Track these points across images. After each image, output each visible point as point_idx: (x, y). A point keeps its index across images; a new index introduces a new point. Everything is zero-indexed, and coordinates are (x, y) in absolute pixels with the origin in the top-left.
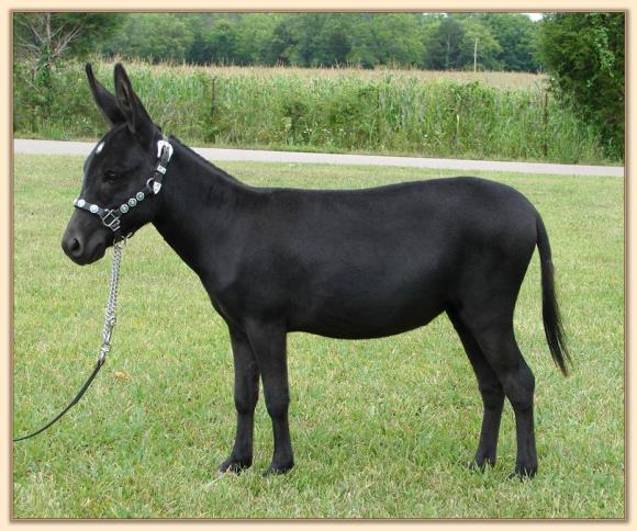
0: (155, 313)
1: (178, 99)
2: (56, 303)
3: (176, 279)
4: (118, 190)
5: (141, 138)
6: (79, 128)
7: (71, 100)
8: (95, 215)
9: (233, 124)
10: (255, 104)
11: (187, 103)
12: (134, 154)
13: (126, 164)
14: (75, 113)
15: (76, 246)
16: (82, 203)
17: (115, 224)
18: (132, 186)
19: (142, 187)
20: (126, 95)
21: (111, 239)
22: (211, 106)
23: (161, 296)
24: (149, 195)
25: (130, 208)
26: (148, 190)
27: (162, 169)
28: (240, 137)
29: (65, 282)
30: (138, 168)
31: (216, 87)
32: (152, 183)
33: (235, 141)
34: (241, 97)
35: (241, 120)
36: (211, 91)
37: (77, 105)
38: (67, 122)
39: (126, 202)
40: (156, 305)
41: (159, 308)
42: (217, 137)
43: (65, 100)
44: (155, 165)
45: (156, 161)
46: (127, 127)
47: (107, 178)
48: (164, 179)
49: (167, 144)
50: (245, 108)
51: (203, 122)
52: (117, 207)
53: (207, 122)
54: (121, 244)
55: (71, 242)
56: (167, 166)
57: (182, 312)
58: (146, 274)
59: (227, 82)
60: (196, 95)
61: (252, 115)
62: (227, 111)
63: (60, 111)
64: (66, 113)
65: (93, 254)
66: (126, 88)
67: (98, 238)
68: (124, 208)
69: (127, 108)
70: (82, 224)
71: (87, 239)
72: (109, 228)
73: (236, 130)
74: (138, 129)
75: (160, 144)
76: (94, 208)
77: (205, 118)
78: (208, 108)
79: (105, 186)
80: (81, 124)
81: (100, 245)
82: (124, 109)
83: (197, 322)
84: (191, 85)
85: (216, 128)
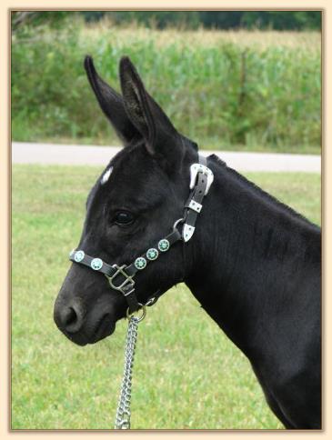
0: (169, 405)
1: (191, 82)
2: (26, 389)
3: (197, 352)
4: (130, 237)
5: (164, 162)
6: (51, 124)
7: (38, 84)
8: (99, 273)
9: (271, 117)
10: (304, 88)
11: (205, 88)
12: (154, 185)
13: (140, 199)
14: (45, 102)
15: (73, 317)
16: (80, 256)
17: (127, 286)
18: (151, 231)
19: (167, 232)
20: (138, 102)
21: (123, 308)
22: (239, 90)
23: (179, 380)
24: (177, 243)
25: (149, 263)
26: (175, 235)
27: (196, 206)
28: (282, 137)
29: (39, 356)
30: (160, 204)
31: (248, 64)
32: (181, 226)
33: (276, 142)
34: (284, 79)
35: (284, 111)
36: (240, 69)
37: (48, 91)
38: (33, 115)
39: (142, 253)
40: (171, 392)
41: (175, 397)
42: (248, 136)
43: (31, 84)
44: (187, 200)
45: (188, 194)
46: (144, 145)
47: (114, 219)
48: (198, 220)
49: (205, 169)
50: (289, 93)
51: (227, 114)
52: (130, 262)
53: (234, 113)
54: (137, 315)
55: (65, 312)
56: (204, 201)
57: (208, 403)
58: (153, 345)
59: (264, 56)
60: (218, 75)
61: (299, 104)
62: (263, 100)
63: (23, 100)
64: (31, 103)
65: (97, 330)
66: (137, 91)
67: (103, 307)
68: (140, 263)
69: (141, 120)
70: (80, 286)
71: (87, 307)
72: (119, 291)
73: (276, 125)
74: (158, 148)
75: (194, 169)
76: (97, 263)
77: (231, 109)
78: (235, 94)
79: (113, 231)
80: (54, 118)
81: (106, 316)
82: (138, 121)
83: (231, 419)
84: (210, 61)
85: (247, 123)
